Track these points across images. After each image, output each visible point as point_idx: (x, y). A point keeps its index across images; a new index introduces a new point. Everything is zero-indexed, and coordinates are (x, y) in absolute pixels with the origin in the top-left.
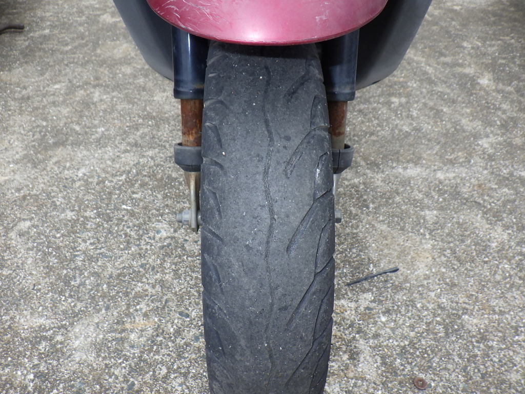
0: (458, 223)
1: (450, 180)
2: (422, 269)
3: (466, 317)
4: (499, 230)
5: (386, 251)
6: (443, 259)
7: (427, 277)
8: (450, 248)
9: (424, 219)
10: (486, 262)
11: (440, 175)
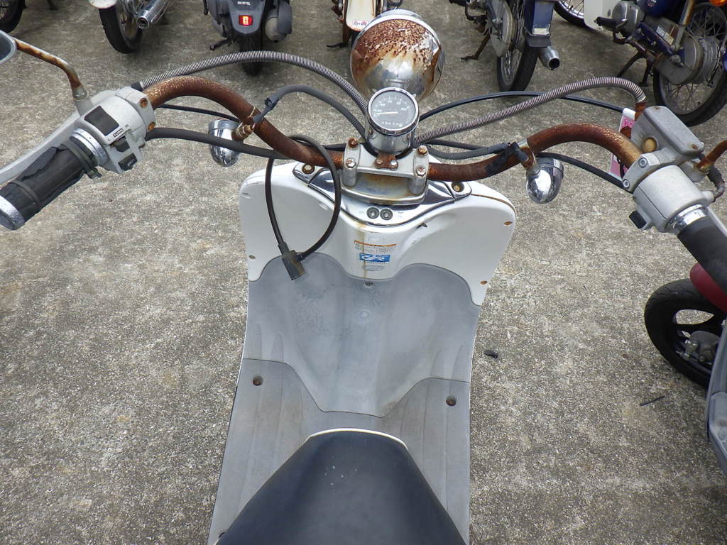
0: (606, 436)
1: (610, 475)
2: (627, 404)
3: (605, 380)
4: (581, 431)
5: (648, 416)
6: (615, 411)
7: (624, 400)
8: (612, 418)
9: (627, 439)
10: (593, 408)
11: (617, 480)
